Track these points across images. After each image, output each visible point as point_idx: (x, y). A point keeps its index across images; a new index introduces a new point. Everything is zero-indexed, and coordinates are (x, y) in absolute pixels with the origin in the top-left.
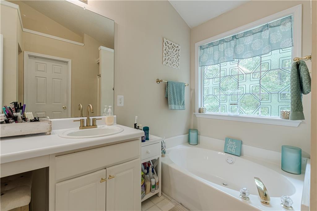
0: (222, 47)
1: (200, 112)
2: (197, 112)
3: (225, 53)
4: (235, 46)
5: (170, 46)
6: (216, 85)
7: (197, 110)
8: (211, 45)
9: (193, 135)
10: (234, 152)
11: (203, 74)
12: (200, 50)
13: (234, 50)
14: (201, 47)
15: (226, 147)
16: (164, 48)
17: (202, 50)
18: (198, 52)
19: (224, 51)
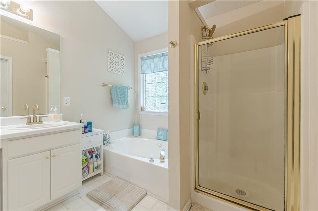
0: (156, 60)
1: (142, 110)
2: (140, 110)
3: (158, 65)
4: (163, 61)
5: (114, 56)
6: (153, 89)
7: (140, 108)
8: (149, 58)
9: (136, 128)
10: (162, 138)
11: (144, 80)
12: (142, 60)
13: (163, 64)
14: (142, 58)
15: (158, 135)
16: (109, 58)
17: (143, 61)
18: (140, 62)
19: (157, 63)
